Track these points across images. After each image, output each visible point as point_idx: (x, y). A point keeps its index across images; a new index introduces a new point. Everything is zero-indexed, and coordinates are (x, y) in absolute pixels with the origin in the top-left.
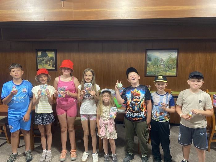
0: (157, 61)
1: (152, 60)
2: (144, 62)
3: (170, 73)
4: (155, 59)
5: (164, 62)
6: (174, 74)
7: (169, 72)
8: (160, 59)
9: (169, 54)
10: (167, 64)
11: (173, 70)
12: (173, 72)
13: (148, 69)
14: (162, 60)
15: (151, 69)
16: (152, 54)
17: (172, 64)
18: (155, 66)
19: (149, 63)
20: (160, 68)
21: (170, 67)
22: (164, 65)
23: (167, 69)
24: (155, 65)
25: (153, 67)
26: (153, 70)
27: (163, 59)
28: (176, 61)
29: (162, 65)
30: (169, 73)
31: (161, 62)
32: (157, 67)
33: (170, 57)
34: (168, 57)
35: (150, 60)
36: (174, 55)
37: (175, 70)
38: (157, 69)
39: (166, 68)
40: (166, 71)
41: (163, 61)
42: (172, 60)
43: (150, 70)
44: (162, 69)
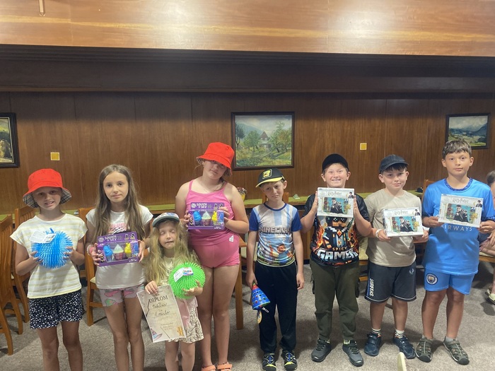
0: (254, 139)
1: (246, 135)
3: (281, 160)
4: (252, 132)
5: (268, 139)
6: (289, 162)
8: (261, 134)
9: (277, 124)
11: (286, 154)
12: (286, 159)
13: (237, 153)
14: (264, 136)
15: (244, 154)
16: (245, 123)
17: (284, 143)
18: (251, 148)
19: (241, 141)
20: (262, 152)
21: (280, 149)
22: (269, 146)
24: (252, 146)
25: (247, 150)
26: (249, 156)
27: (267, 132)
28: (290, 137)
29: (265, 146)
30: (278, 160)
31: (264, 140)
33: (280, 127)
34: (276, 129)
35: (241, 136)
36: (287, 124)
37: (289, 154)
38: (257, 154)
39: (273, 150)
40: (273, 157)
41: (267, 137)
42: (283, 134)
43: (243, 156)
44: (265, 154)
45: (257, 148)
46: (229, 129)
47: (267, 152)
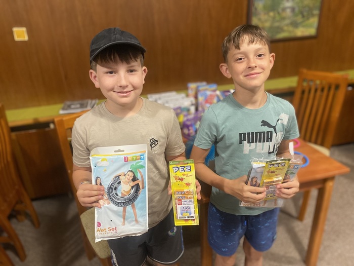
3: (304, 29)
7: (304, 26)
10: (299, 7)
11: (311, 20)
12: (310, 26)
17: (311, 5)
19: (259, 5)
21: (305, 14)
22: (293, 9)
23: (299, 19)
26: (268, 24)
30: (301, 29)
31: (288, 1)
32: (277, 15)
37: (314, 21)
38: (277, 21)
39: (297, 16)
40: (295, 25)
47: (289, 18)
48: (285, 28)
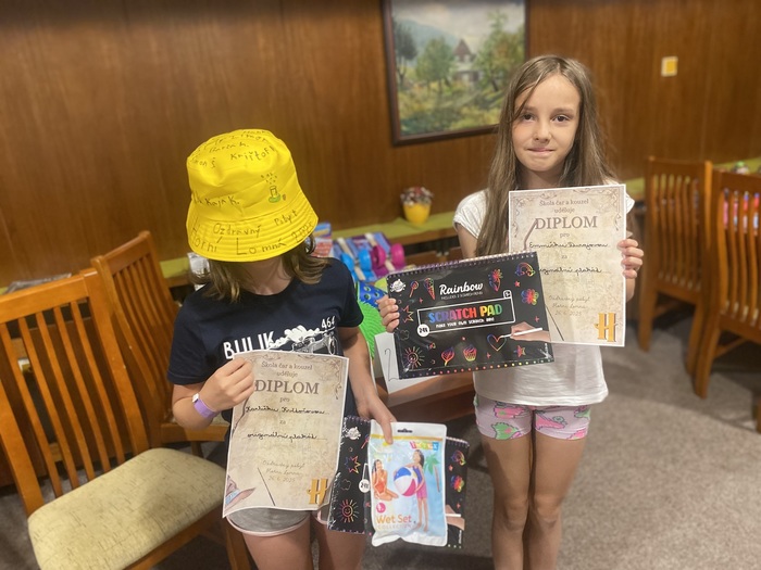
0: (440, 59)
1: (421, 51)
2: (381, 66)
4: (433, 43)
5: (473, 59)
8: (454, 45)
9: (491, 17)
10: (485, 70)
13: (403, 101)
14: (463, 50)
15: (418, 102)
16: (415, 19)
17: (508, 67)
18: (434, 85)
19: (408, 68)
20: (459, 93)
21: (499, 83)
22: (475, 76)
23: (489, 92)
24: (436, 78)
25: (424, 91)
26: (429, 105)
27: (468, 41)
29: (466, 78)
31: (462, 60)
32: (445, 87)
33: (497, 25)
34: (490, 31)
35: (409, 53)
38: (448, 99)
39: (484, 87)
40: (485, 104)
41: (468, 52)
42: (502, 42)
43: (416, 106)
44: (467, 99)
45: (447, 83)
46: (378, 36)
47: (470, 93)
48: (465, 110)
